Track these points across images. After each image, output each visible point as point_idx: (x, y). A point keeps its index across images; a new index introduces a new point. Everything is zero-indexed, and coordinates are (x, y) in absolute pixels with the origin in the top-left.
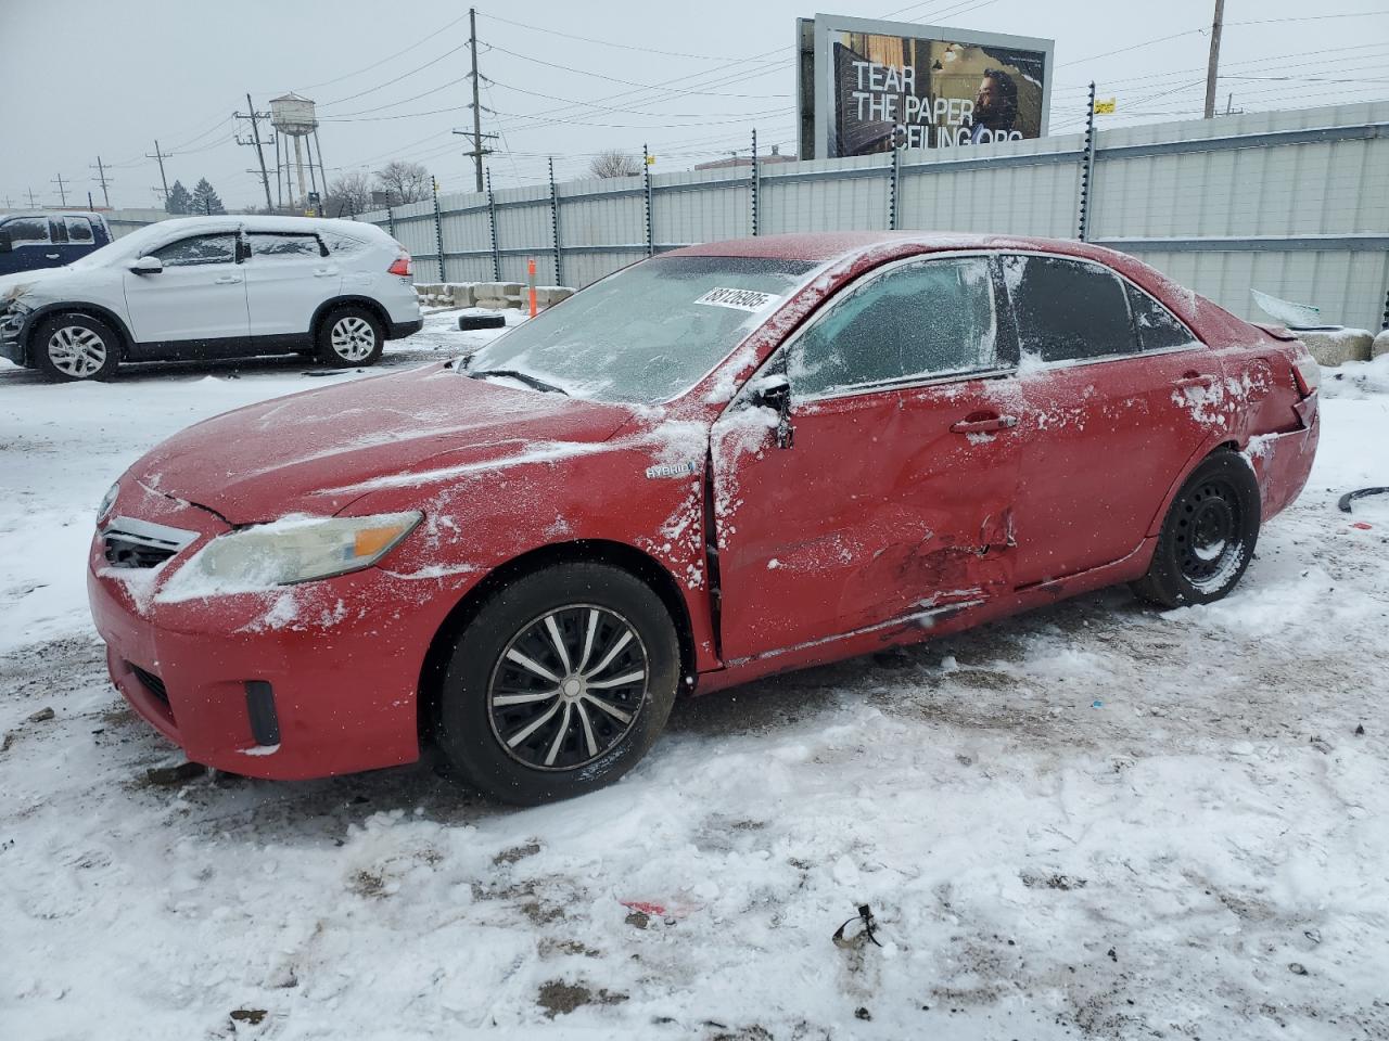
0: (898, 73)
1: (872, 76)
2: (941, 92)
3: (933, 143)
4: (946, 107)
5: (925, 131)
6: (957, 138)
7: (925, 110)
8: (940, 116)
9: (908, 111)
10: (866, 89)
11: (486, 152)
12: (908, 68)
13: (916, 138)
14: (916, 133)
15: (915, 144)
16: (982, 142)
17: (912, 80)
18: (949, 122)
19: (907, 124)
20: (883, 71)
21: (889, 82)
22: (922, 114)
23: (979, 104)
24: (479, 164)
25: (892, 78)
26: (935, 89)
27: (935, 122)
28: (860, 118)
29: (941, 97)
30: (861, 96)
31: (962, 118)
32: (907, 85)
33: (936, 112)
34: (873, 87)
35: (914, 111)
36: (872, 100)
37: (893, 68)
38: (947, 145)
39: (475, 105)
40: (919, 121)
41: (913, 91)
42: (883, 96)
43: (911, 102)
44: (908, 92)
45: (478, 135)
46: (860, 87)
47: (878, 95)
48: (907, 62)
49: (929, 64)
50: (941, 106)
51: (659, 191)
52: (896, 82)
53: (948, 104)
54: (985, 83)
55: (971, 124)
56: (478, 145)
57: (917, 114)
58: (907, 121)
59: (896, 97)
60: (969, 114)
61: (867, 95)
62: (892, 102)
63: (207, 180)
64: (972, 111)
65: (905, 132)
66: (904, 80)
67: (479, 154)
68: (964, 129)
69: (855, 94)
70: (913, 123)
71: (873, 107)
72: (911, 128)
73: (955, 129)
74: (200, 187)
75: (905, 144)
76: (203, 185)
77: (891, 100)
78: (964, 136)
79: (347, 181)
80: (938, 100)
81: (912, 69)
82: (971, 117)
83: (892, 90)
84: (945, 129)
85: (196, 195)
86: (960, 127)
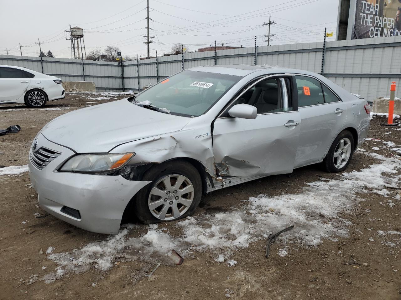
0: (374, 7)
1: (367, 7)
2: (386, 16)
3: (382, 35)
4: (387, 21)
5: (380, 30)
6: (389, 32)
7: (380, 22)
8: (385, 24)
9: (376, 21)
10: (364, 13)
11: (151, 42)
12: (377, 5)
13: (377, 33)
14: (377, 30)
15: (377, 35)
16: (396, 36)
17: (378, 10)
18: (388, 27)
19: (375, 27)
20: (369, 5)
21: (371, 10)
22: (379, 23)
23: (396, 20)
24: (148, 46)
25: (372, 9)
26: (384, 14)
27: (383, 27)
28: (361, 24)
29: (385, 17)
30: (362, 15)
31: (391, 25)
32: (376, 11)
33: (384, 23)
34: (366, 12)
35: (377, 22)
36: (365, 17)
37: (373, 4)
38: (386, 36)
39: (148, 28)
40: (378, 26)
41: (378, 14)
42: (369, 15)
43: (377, 18)
44: (376, 15)
45: (148, 37)
46: (363, 11)
47: (367, 14)
48: (377, 3)
49: (383, 3)
50: (385, 21)
51: (259, 54)
52: (373, 10)
53: (388, 19)
54: (398, 12)
55: (394, 28)
56: (148, 40)
57: (378, 23)
58: (375, 26)
59: (372, 16)
60: (393, 24)
61: (364, 15)
62: (371, 18)
63: (50, 51)
64: (394, 23)
65: (374, 30)
66: (376, 9)
67: (148, 43)
68: (392, 30)
69: (361, 14)
70: (377, 27)
71: (365, 19)
72: (376, 28)
73: (389, 29)
74: (48, 53)
75: (373, 35)
76: (49, 52)
77: (371, 17)
78: (391, 32)
79: (95, 52)
80: (385, 18)
81: (378, 5)
82: (394, 25)
83: (371, 13)
84: (386, 29)
85: (47, 55)
86: (391, 29)
